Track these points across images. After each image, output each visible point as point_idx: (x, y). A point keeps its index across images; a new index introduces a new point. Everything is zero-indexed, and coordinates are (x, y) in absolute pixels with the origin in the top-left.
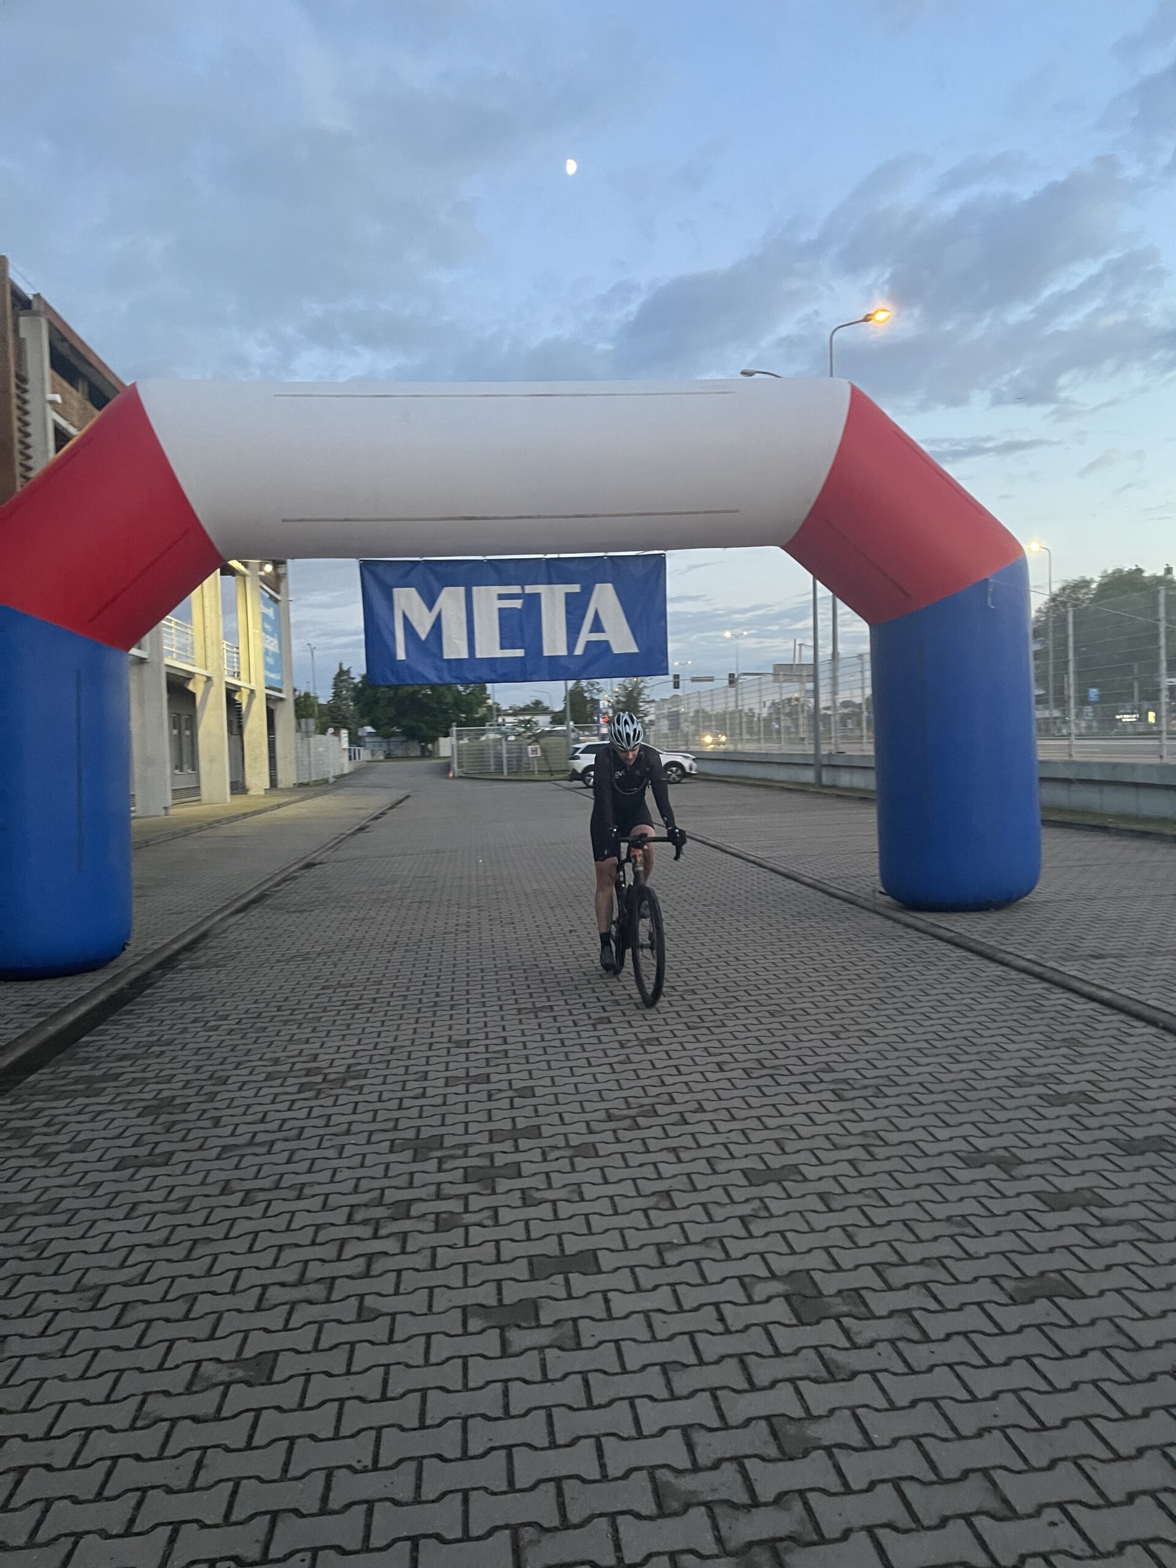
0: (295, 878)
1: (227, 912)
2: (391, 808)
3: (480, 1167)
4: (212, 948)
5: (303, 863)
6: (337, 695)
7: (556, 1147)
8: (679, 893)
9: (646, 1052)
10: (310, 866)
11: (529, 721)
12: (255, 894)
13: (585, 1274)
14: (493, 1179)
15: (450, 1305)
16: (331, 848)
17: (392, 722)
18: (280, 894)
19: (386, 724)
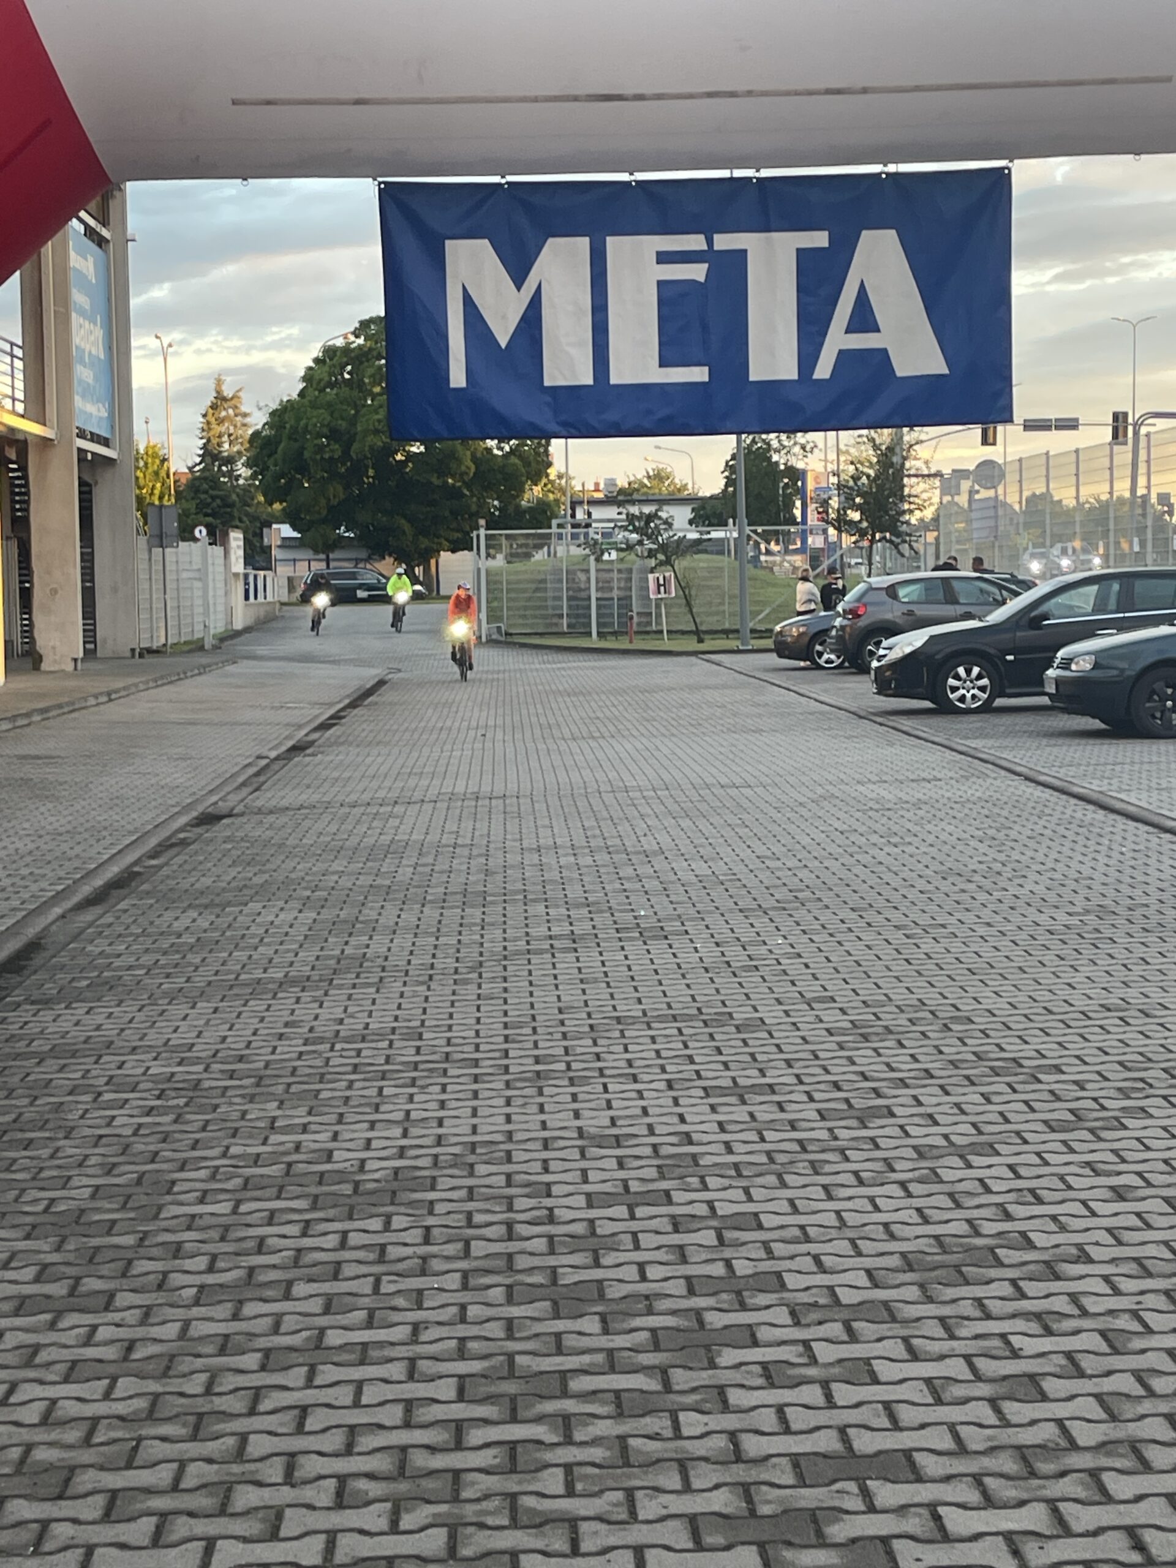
0: (184, 843)
1: (69, 904)
2: (353, 705)
3: (678, 1330)
4: (63, 967)
5: (195, 814)
6: (209, 454)
7: (815, 1305)
8: (1013, 890)
9: (969, 1166)
10: (209, 819)
11: (650, 518)
12: (114, 870)
13: (893, 1482)
14: (707, 1348)
15: (664, 1512)
16: (244, 784)
17: (337, 515)
18: (165, 871)
19: (324, 521)
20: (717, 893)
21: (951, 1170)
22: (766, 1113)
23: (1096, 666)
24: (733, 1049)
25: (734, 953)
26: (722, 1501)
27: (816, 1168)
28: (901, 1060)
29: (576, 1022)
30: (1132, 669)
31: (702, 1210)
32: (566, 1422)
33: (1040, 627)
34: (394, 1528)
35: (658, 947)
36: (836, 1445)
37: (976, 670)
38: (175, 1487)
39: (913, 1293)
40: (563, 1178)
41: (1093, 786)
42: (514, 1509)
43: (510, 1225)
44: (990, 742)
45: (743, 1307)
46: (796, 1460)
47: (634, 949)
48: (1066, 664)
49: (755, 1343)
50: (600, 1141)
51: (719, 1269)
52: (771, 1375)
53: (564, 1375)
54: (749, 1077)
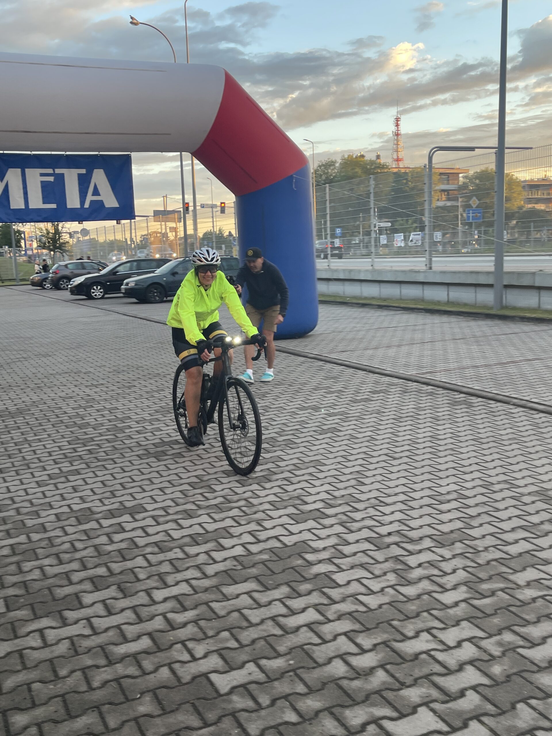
20: (57, 345)
21: (156, 395)
22: (105, 389)
23: (136, 285)
24: (86, 378)
25: (71, 358)
26: (141, 452)
27: (124, 398)
28: (131, 376)
29: (39, 375)
30: (145, 285)
31: (103, 408)
32: (98, 445)
33: (116, 275)
34: (72, 465)
35: (50, 358)
36: (160, 441)
37: (99, 287)
38: (14, 466)
39: (161, 416)
40: (63, 405)
41: (143, 315)
42: (97, 459)
43: (56, 415)
44: (108, 306)
45: (124, 423)
46: (153, 444)
47: (43, 359)
48: (127, 284)
49: (132, 428)
50: (67, 398)
51: (114, 417)
52: (138, 432)
53: (91, 438)
54: (95, 383)
